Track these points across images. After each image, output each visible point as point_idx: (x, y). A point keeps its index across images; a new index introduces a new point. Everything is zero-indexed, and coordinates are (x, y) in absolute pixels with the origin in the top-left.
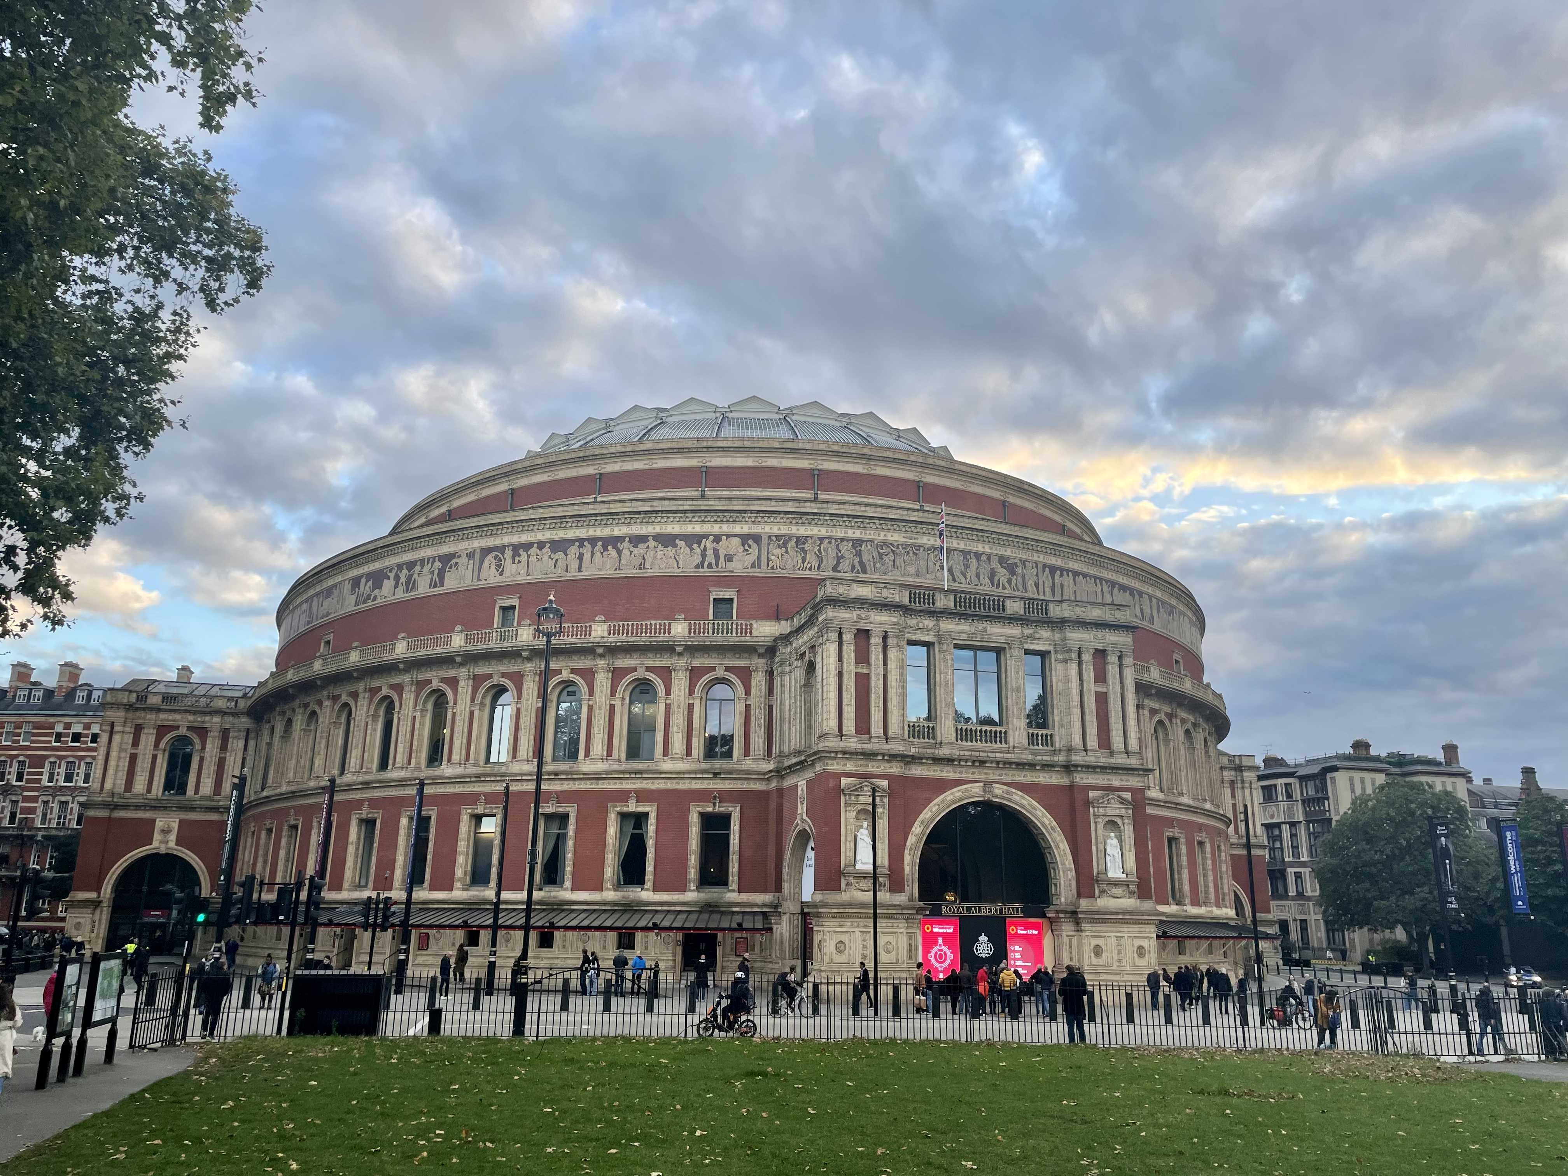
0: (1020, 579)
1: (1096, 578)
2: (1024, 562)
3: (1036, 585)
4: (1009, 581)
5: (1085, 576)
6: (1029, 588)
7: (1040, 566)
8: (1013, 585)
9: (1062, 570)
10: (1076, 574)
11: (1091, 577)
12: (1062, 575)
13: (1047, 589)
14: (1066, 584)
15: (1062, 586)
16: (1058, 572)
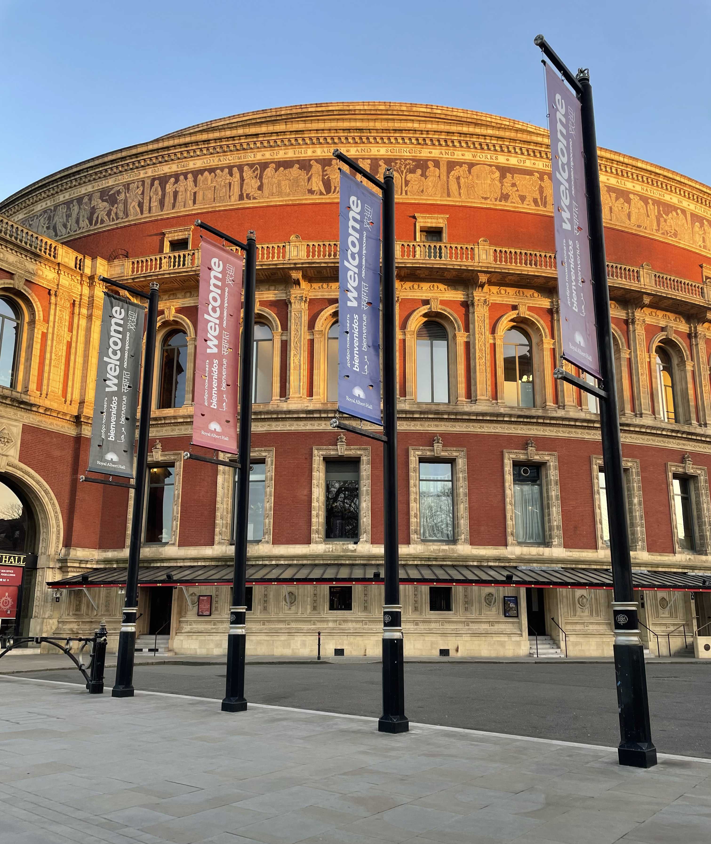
0: (121, 206)
1: (230, 168)
2: (127, 186)
3: (141, 205)
4: (109, 214)
5: (212, 170)
6: (131, 211)
7: (148, 182)
8: (113, 215)
9: (176, 176)
10: (197, 173)
11: (222, 169)
12: (177, 181)
13: (155, 204)
14: (182, 189)
15: (176, 194)
16: (172, 180)
